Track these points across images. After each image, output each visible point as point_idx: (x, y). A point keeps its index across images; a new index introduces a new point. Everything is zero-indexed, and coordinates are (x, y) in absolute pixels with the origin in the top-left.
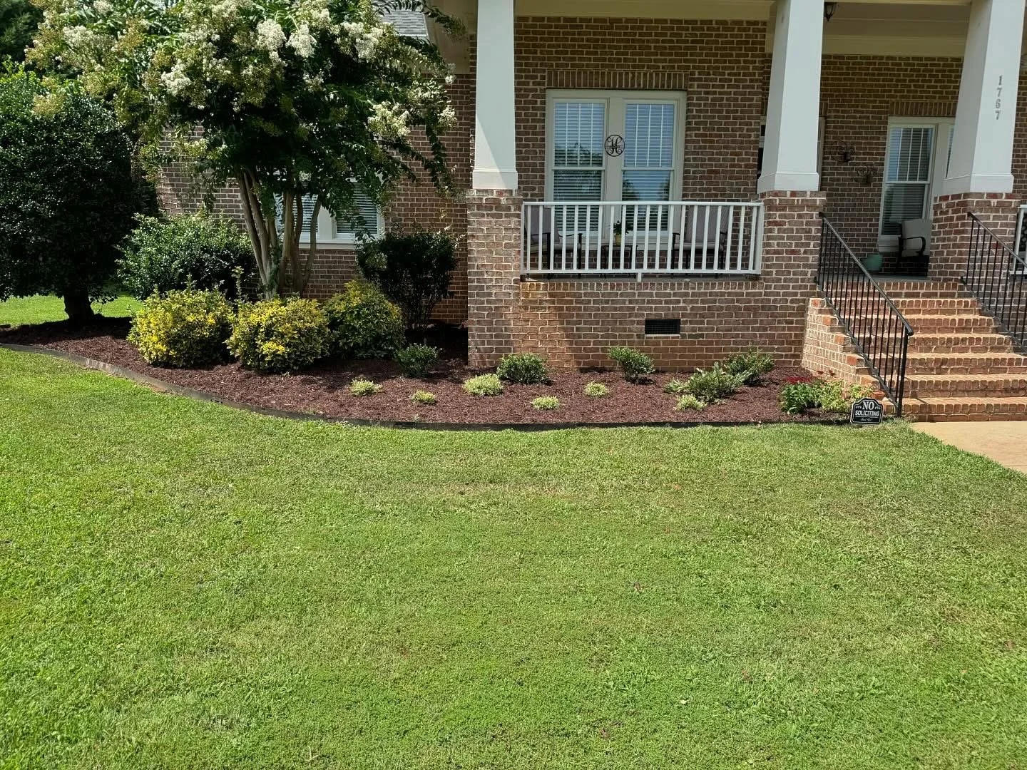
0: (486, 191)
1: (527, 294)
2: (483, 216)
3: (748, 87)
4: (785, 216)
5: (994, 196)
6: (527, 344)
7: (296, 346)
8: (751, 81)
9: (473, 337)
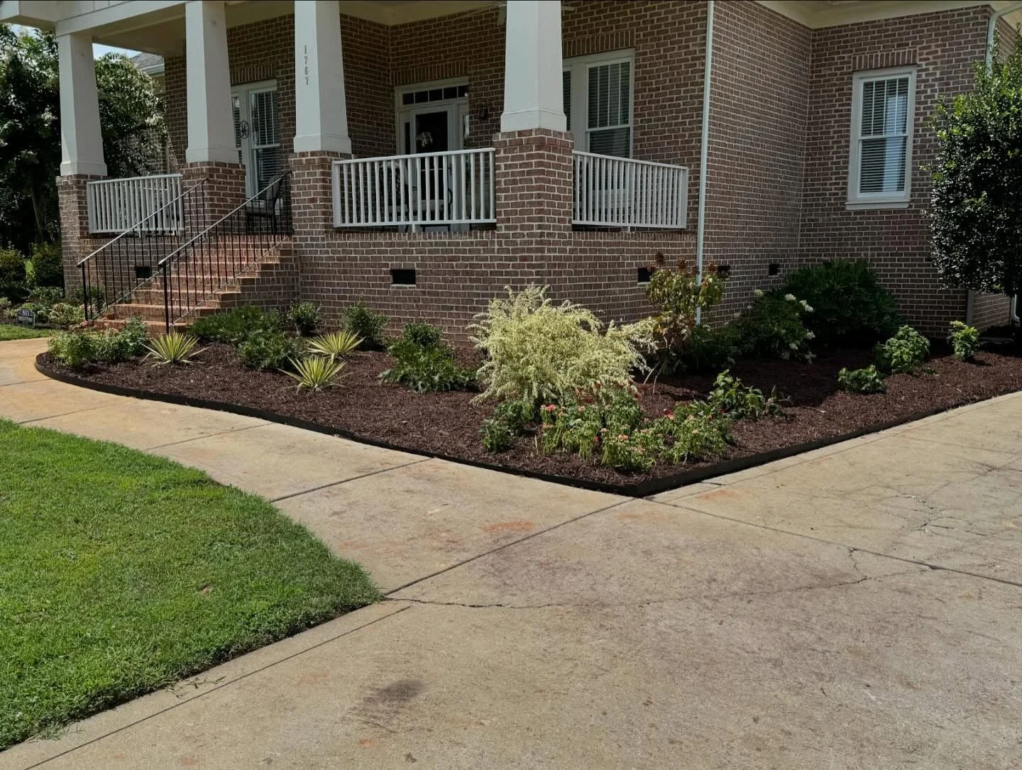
0: (63, 177)
1: (84, 248)
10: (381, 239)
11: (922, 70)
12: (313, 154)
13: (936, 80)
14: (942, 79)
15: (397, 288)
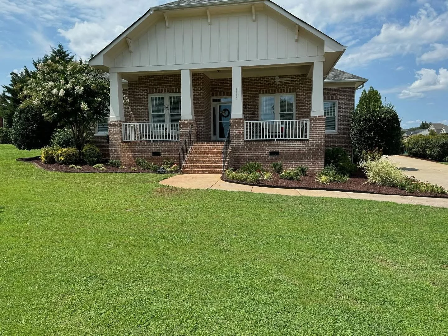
0: (112, 121)
1: (123, 146)
2: (112, 127)
3: (200, 91)
4: (183, 126)
5: (236, 119)
6: (124, 158)
7: (67, 158)
8: (200, 89)
9: (111, 156)
10: (266, 143)
11: (340, 101)
12: (240, 119)
13: (343, 103)
14: (345, 103)
15: (272, 157)
